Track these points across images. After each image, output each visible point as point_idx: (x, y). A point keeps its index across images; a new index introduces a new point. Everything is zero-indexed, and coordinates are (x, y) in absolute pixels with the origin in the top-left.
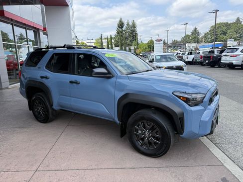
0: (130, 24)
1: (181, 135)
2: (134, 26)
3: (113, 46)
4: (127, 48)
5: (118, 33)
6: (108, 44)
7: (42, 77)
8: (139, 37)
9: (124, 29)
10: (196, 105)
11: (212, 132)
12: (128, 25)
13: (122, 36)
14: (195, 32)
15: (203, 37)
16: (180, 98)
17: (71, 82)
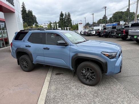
0: (67, 14)
1: (106, 74)
2: (69, 15)
3: (58, 27)
4: (65, 28)
5: (60, 20)
6: (54, 26)
7: (26, 46)
8: (72, 22)
9: (64, 17)
10: (113, 58)
11: (120, 72)
12: (66, 15)
13: (62, 21)
14: (105, 17)
15: (109, 20)
16: (105, 55)
17: (44, 49)
